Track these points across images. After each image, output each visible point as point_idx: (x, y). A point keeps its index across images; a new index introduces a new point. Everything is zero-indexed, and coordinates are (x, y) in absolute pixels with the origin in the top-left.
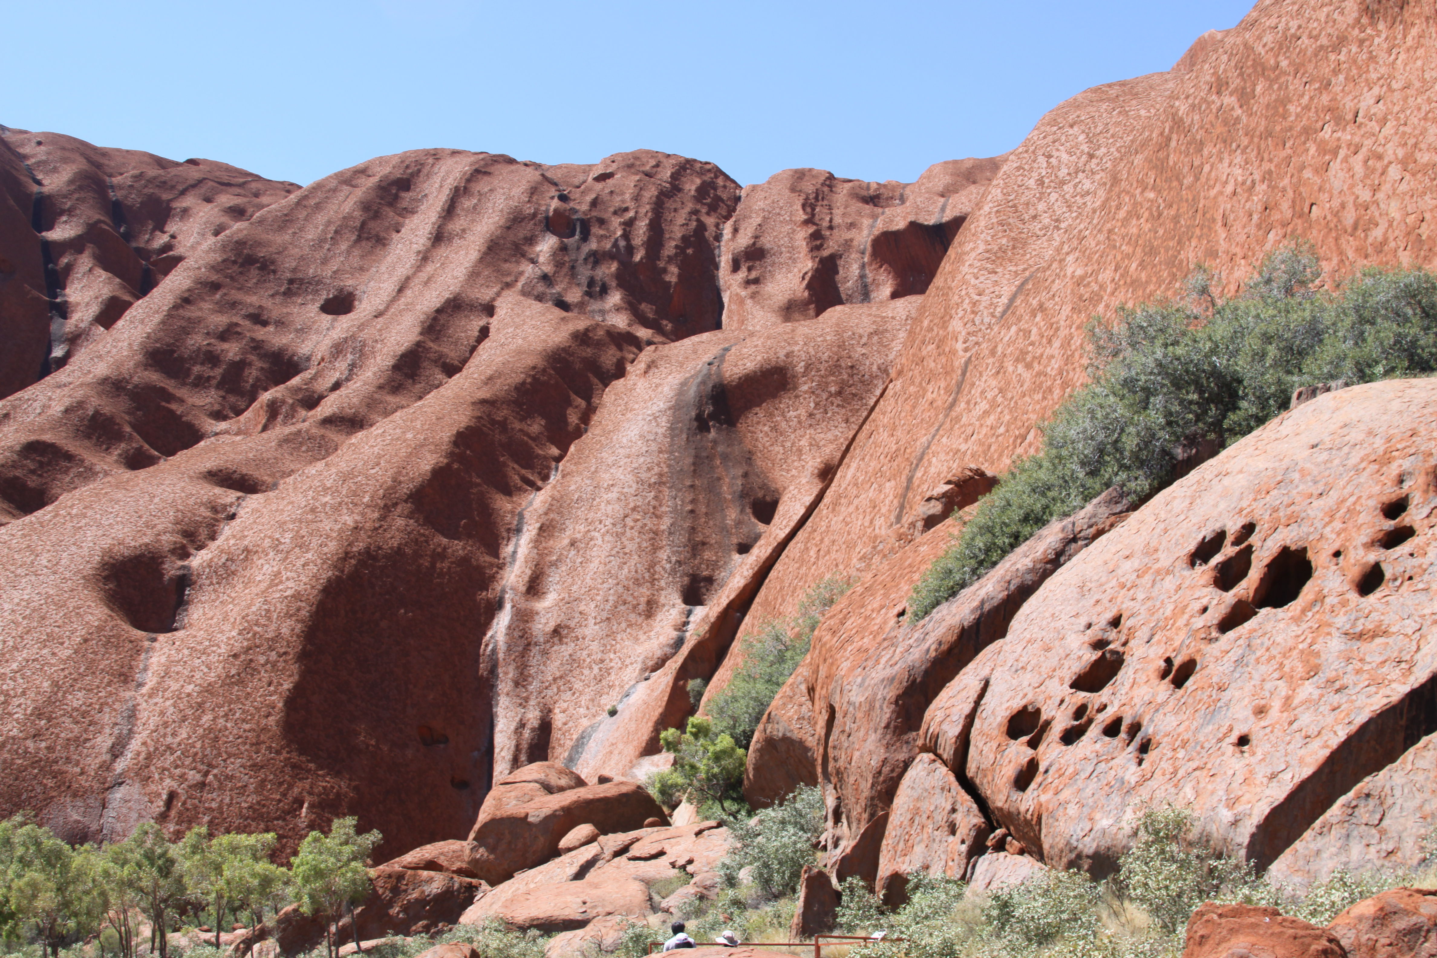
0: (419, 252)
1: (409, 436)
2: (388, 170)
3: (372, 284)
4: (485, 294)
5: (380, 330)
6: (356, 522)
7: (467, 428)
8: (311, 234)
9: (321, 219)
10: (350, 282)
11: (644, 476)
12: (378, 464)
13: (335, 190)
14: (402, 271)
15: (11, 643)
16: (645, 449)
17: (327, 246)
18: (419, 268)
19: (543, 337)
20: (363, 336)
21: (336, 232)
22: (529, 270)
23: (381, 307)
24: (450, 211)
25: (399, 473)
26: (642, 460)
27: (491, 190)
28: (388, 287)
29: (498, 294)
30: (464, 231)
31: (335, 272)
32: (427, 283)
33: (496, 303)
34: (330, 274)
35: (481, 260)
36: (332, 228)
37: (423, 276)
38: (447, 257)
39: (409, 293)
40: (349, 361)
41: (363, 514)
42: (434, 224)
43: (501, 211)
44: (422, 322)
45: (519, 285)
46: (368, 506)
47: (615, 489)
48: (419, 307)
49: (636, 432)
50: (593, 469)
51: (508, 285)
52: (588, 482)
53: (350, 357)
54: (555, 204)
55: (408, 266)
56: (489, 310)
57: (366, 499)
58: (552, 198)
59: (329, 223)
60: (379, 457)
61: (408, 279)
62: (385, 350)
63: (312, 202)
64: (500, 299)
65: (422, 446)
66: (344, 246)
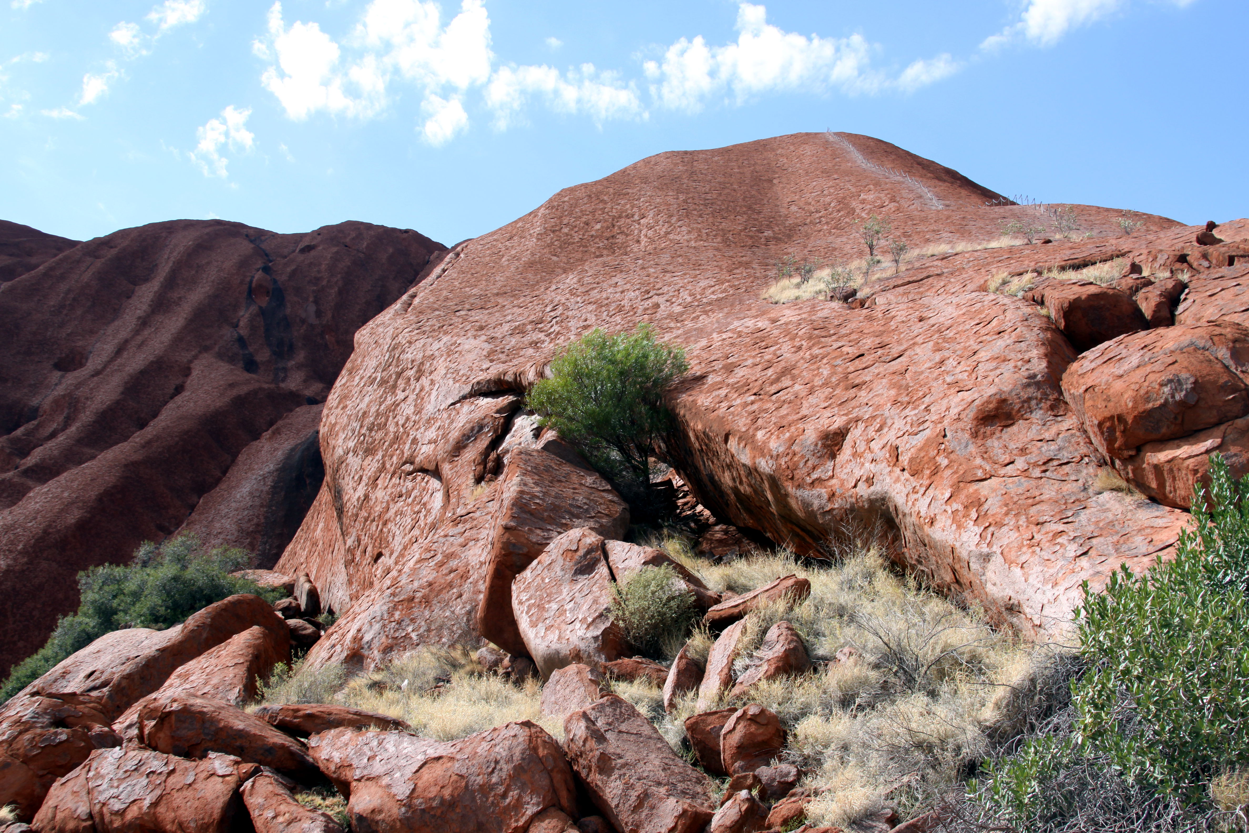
0: (139, 318)
1: (66, 494)
2: (126, 243)
3: (98, 345)
4: (183, 357)
5: (91, 389)
6: (8, 566)
7: (115, 487)
8: (53, 302)
9: (63, 287)
10: (80, 343)
11: (245, 526)
12: (35, 518)
13: (79, 262)
14: (123, 334)
16: (250, 503)
17: (65, 312)
18: (137, 332)
19: (209, 402)
20: (78, 393)
21: (74, 299)
22: (228, 333)
23: (99, 367)
24: (171, 283)
25: (50, 526)
26: (246, 512)
27: (208, 263)
28: (108, 348)
29: (196, 357)
30: (180, 299)
31: (68, 335)
32: (140, 346)
33: (192, 365)
34: (64, 335)
35: (185, 327)
36: (71, 296)
37: (139, 339)
38: (162, 322)
39: (125, 354)
40: (65, 415)
41: (15, 559)
42: (156, 292)
43: (213, 282)
44: (126, 383)
45: (217, 349)
46: (20, 553)
47: (221, 536)
48: (127, 369)
49: (248, 489)
50: (210, 519)
51: (206, 349)
52: (204, 529)
53: (66, 411)
54: (259, 275)
55: (128, 330)
56: (187, 371)
57: (20, 547)
58: (258, 270)
59: (69, 291)
60: (38, 512)
61: (126, 342)
62: (93, 406)
63: (58, 273)
64: (196, 362)
65: (73, 503)
66: (79, 312)
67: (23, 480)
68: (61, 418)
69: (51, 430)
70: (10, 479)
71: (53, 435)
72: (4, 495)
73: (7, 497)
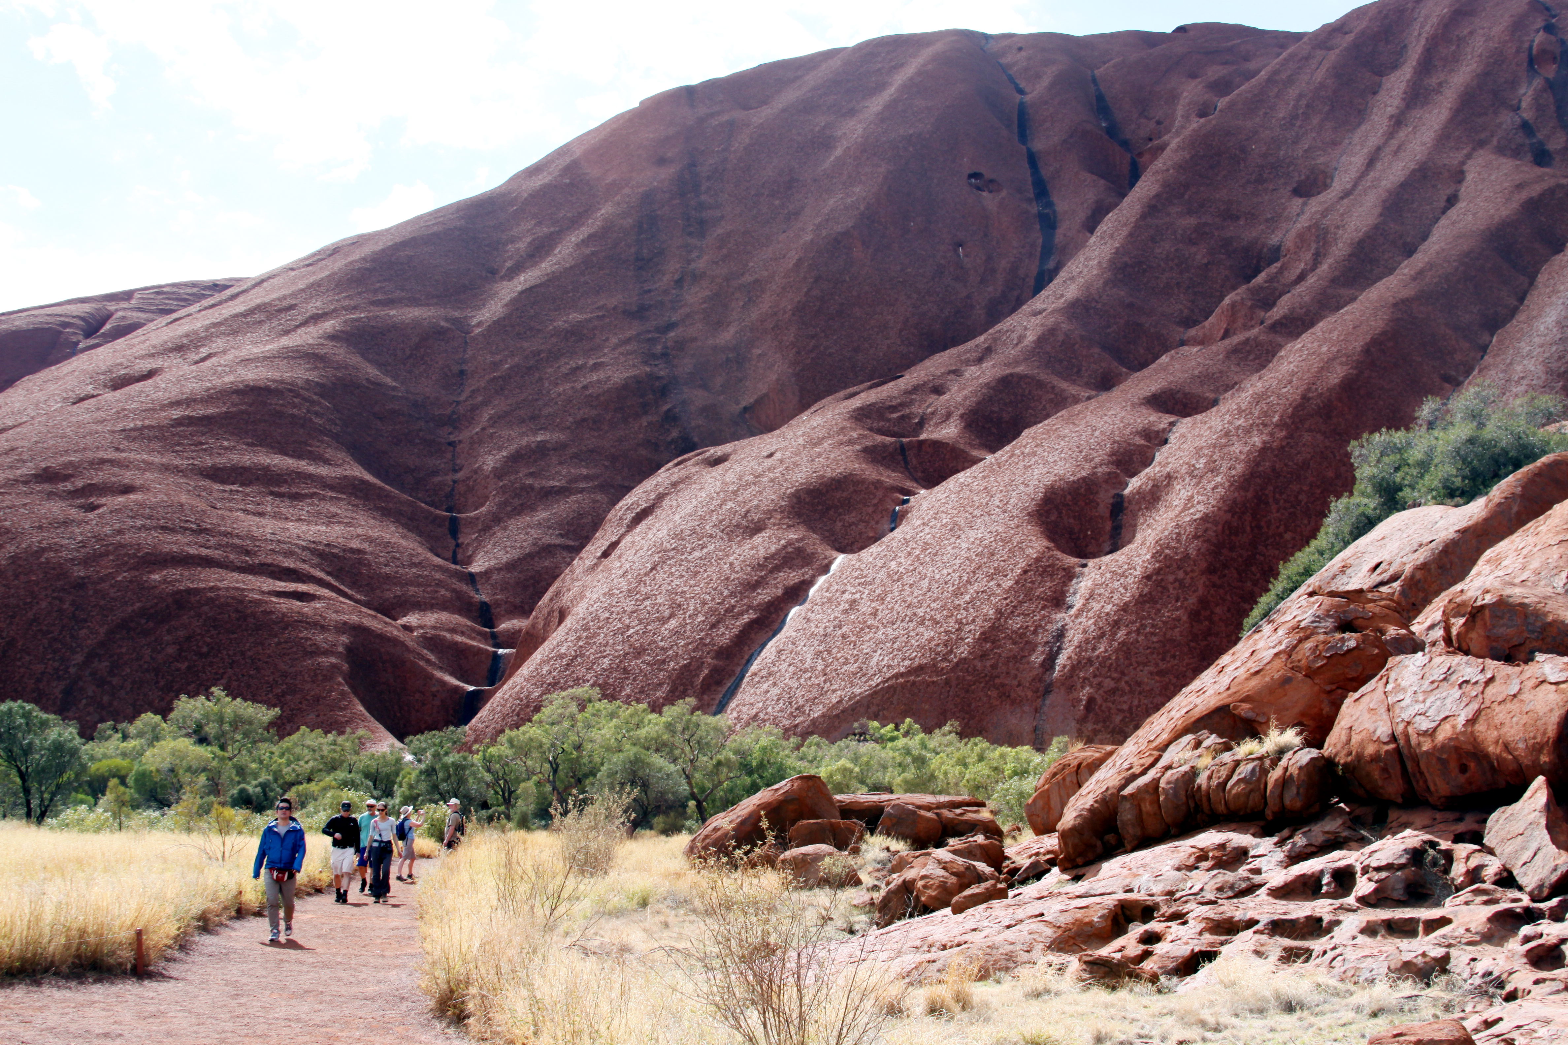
0: (1391, 117)
1: (1324, 349)
2: (1364, 24)
3: (1344, 158)
4: (1453, 158)
5: (1342, 215)
6: (1264, 442)
7: (1384, 333)
8: (1282, 112)
9: (1292, 93)
10: (1321, 160)
11: (1554, 365)
12: (1290, 382)
13: (1307, 58)
14: (1374, 141)
15: (965, 578)
16: (1559, 336)
17: (1298, 123)
18: (1390, 135)
19: (1492, 211)
20: (1326, 222)
21: (1308, 106)
22: (1507, 120)
23: (1349, 186)
24: (1426, 66)
25: (1309, 390)
26: (1554, 348)
27: (1471, 33)
28: (1356, 160)
29: (1469, 156)
30: (1440, 84)
31: (1306, 151)
32: (1396, 153)
33: (1465, 168)
34: (1300, 152)
35: (1451, 120)
36: (1303, 102)
37: (1394, 143)
38: (1420, 118)
39: (1379, 166)
40: (1312, 251)
41: (1271, 434)
42: (1408, 81)
43: (1480, 56)
44: (1384, 201)
45: (1495, 141)
46: (1276, 426)
47: (1525, 382)
48: (1384, 183)
49: (1554, 318)
50: (1508, 361)
51: (1481, 144)
52: (1501, 375)
53: (1314, 246)
54: (1539, 38)
55: (1379, 134)
56: (1459, 176)
57: (1276, 418)
58: (1538, 31)
59: (1300, 96)
60: (1293, 374)
61: (1379, 149)
62: (1346, 236)
63: (1284, 76)
64: (1470, 162)
65: (1334, 359)
66: (1315, 121)
67: (1271, 336)
68: (1308, 256)
69: (1298, 271)
70: (1256, 338)
71: (1301, 278)
72: (1251, 357)
73: (1255, 359)
